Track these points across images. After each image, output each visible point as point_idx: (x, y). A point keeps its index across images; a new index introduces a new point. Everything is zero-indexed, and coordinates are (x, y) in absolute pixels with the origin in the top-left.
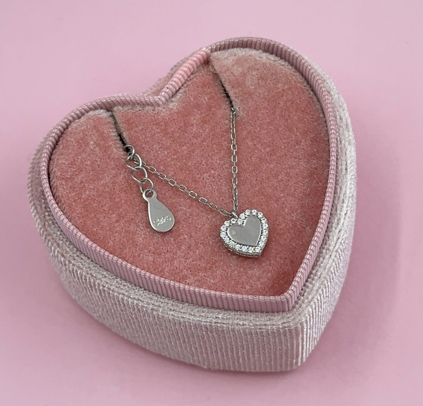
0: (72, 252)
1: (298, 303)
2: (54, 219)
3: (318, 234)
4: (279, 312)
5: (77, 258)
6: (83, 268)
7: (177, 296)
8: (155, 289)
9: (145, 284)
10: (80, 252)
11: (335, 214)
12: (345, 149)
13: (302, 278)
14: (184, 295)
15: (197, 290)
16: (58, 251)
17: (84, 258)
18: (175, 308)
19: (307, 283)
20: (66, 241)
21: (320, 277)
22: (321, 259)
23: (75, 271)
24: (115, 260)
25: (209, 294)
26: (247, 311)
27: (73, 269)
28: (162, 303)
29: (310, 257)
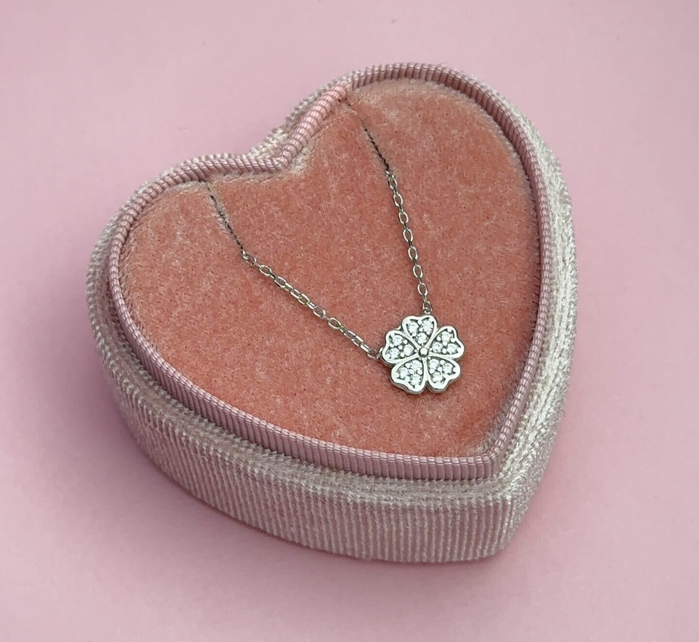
25: (378, 457)
26: (432, 480)
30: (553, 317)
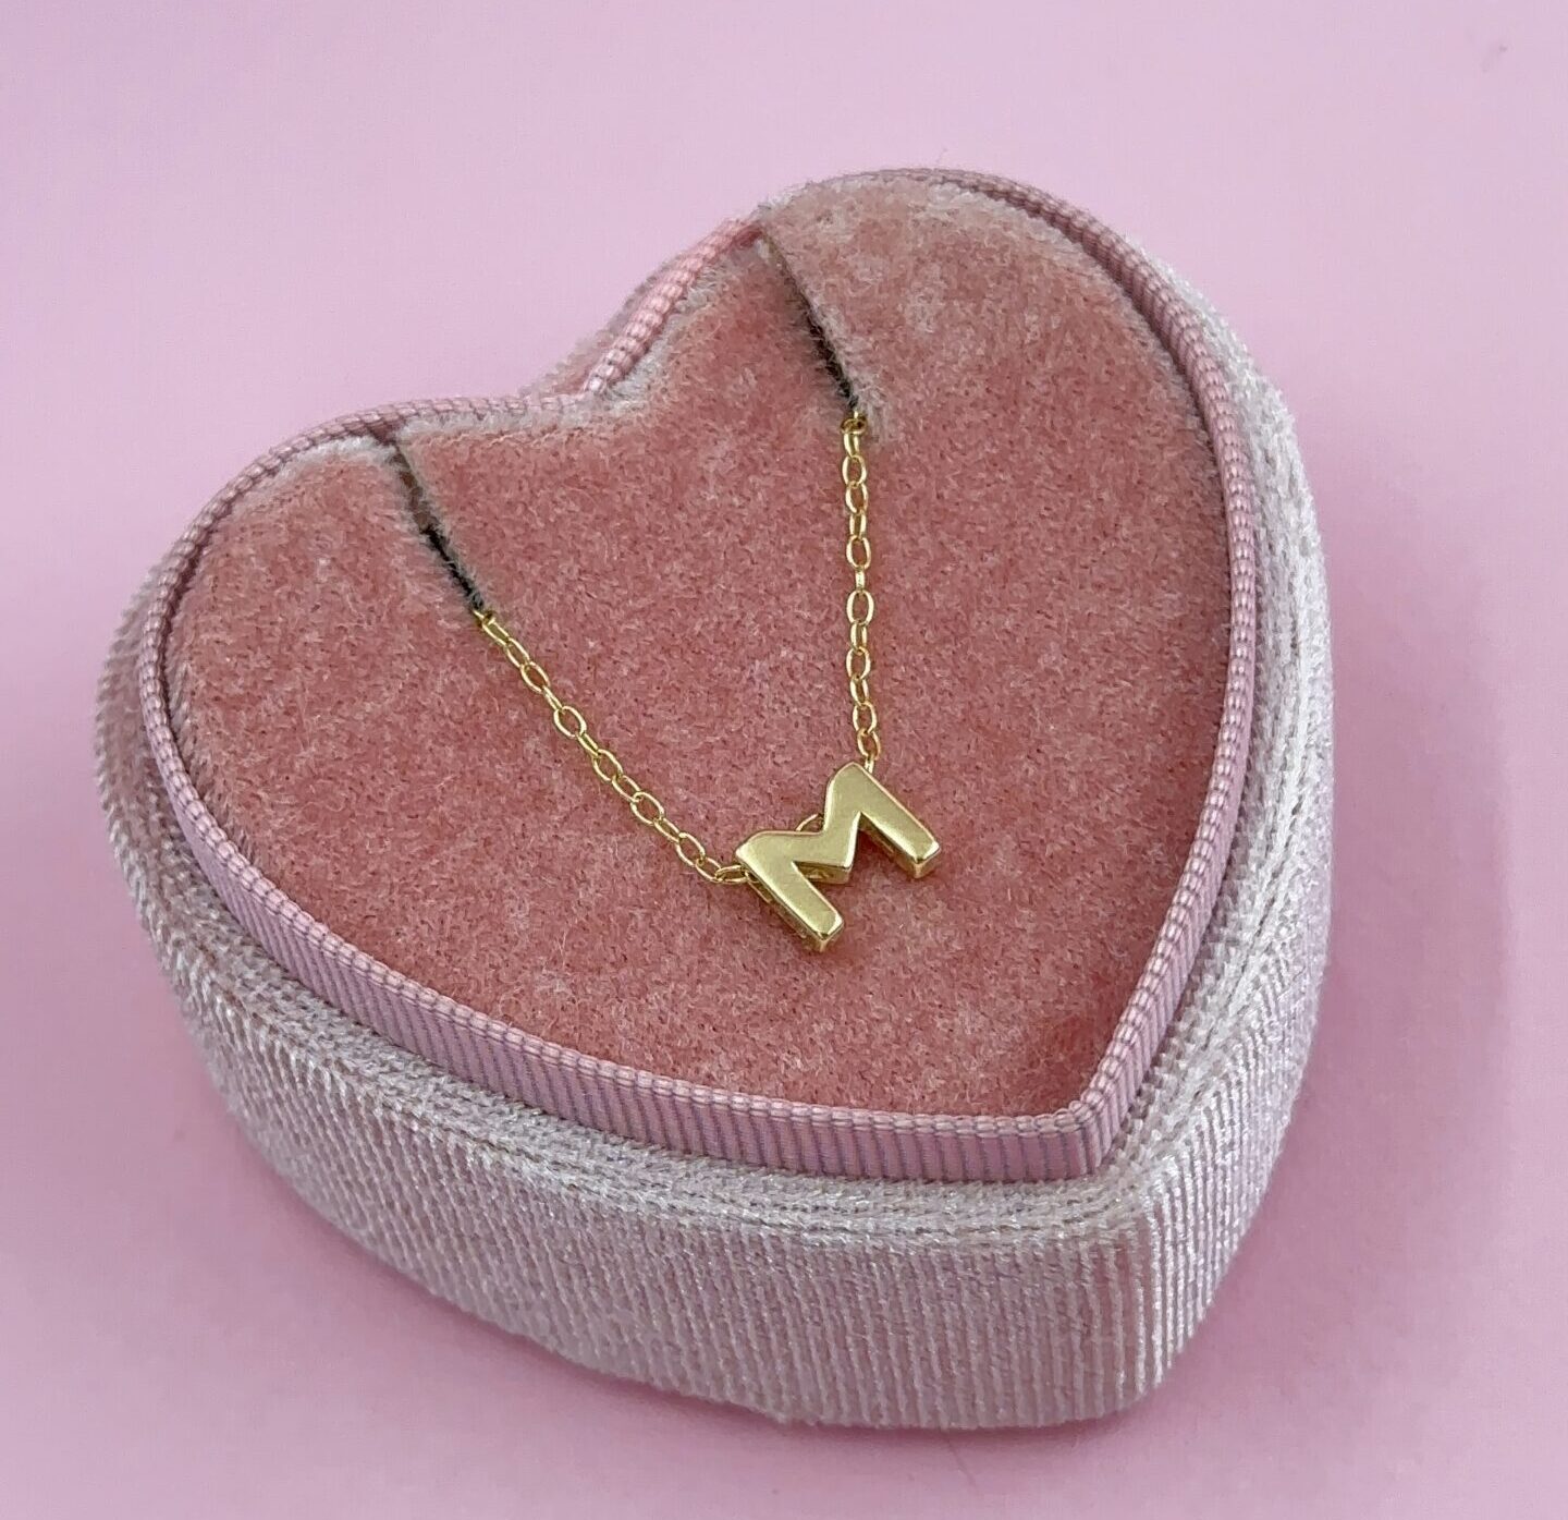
0: (265, 985)
1: (1125, 1143)
2: (197, 864)
3: (1195, 880)
4: (1054, 1180)
5: (284, 1003)
6: (307, 1041)
7: (665, 1131)
8: (582, 1106)
9: (544, 1090)
10: (296, 984)
11: (1258, 813)
12: (1288, 572)
13: (1138, 1045)
14: (690, 1126)
15: (739, 1100)
16: (212, 984)
17: (309, 1002)
18: (660, 1178)
19: (1156, 1068)
20: (243, 944)
21: (1206, 1046)
22: (1209, 979)
23: (277, 1055)
24: (425, 1002)
25: (786, 1114)
26: (932, 1181)
27: (271, 1049)
28: (609, 1159)
29: (1166, 966)
30: (1262, 780)
